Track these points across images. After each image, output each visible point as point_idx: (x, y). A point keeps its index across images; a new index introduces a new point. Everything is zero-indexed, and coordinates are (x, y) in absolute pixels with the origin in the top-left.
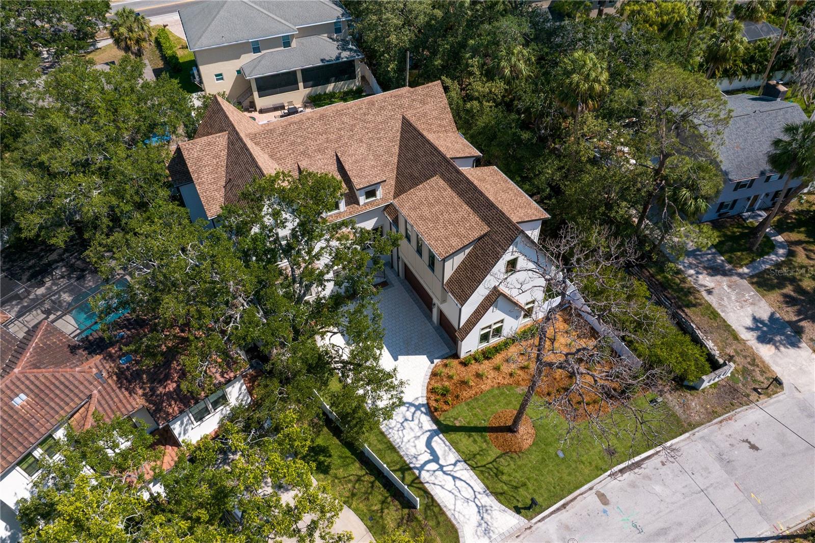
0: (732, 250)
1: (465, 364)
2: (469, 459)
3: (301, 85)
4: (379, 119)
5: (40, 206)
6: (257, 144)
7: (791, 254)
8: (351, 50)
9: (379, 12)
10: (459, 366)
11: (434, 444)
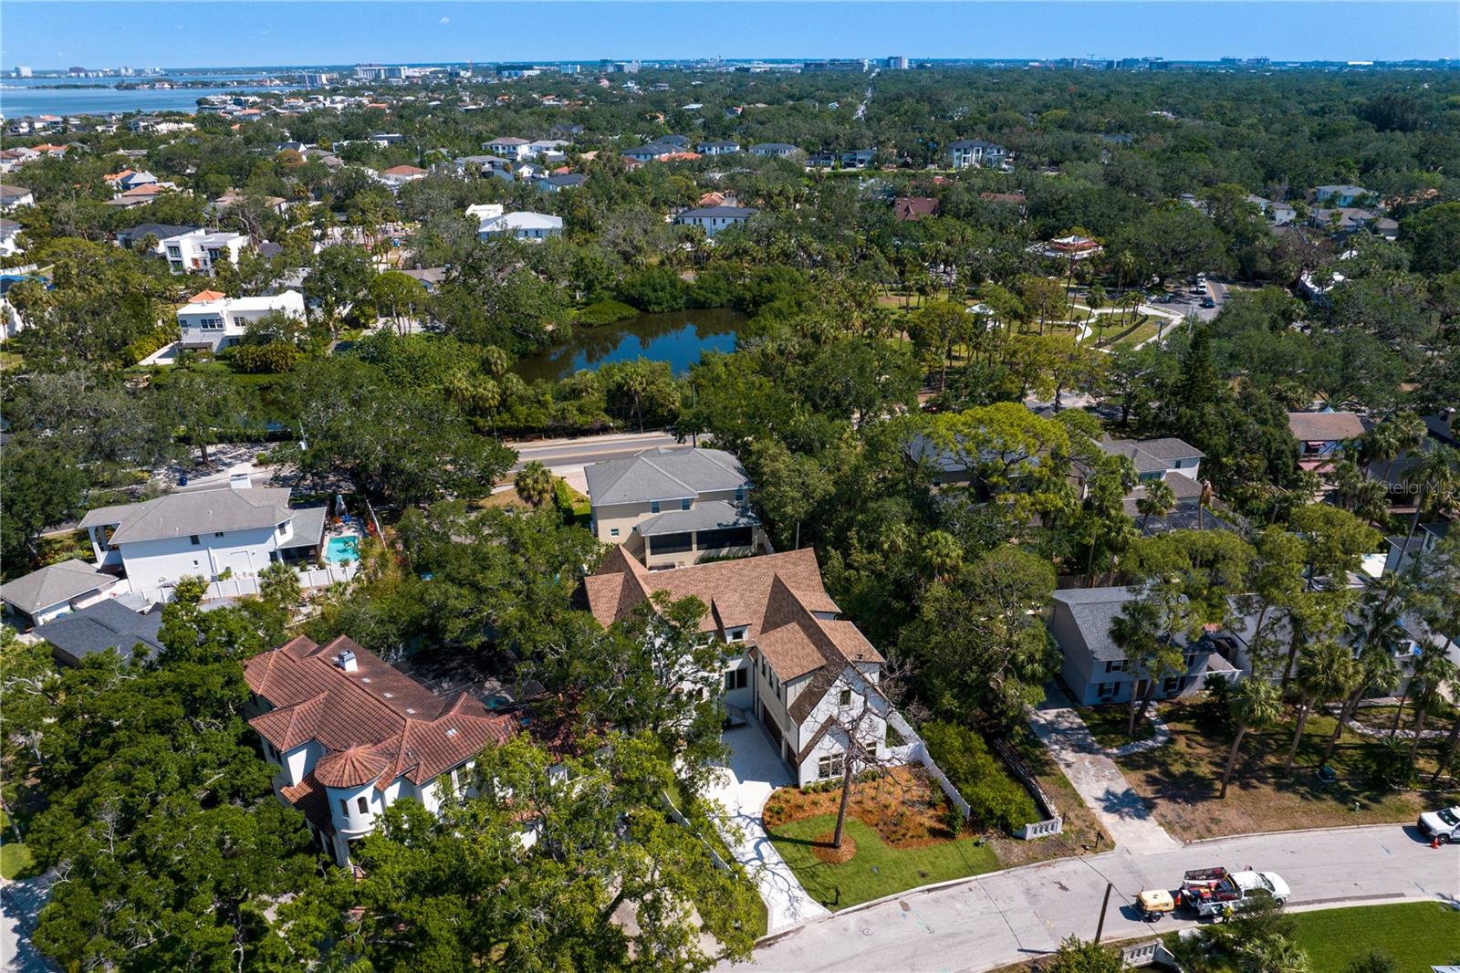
0: (1106, 733)
1: (804, 793)
2: (791, 863)
3: (695, 546)
4: (754, 574)
5: (466, 615)
6: (647, 584)
7: (1171, 741)
8: (749, 517)
9: (777, 485)
10: (798, 795)
11: (761, 847)
